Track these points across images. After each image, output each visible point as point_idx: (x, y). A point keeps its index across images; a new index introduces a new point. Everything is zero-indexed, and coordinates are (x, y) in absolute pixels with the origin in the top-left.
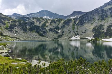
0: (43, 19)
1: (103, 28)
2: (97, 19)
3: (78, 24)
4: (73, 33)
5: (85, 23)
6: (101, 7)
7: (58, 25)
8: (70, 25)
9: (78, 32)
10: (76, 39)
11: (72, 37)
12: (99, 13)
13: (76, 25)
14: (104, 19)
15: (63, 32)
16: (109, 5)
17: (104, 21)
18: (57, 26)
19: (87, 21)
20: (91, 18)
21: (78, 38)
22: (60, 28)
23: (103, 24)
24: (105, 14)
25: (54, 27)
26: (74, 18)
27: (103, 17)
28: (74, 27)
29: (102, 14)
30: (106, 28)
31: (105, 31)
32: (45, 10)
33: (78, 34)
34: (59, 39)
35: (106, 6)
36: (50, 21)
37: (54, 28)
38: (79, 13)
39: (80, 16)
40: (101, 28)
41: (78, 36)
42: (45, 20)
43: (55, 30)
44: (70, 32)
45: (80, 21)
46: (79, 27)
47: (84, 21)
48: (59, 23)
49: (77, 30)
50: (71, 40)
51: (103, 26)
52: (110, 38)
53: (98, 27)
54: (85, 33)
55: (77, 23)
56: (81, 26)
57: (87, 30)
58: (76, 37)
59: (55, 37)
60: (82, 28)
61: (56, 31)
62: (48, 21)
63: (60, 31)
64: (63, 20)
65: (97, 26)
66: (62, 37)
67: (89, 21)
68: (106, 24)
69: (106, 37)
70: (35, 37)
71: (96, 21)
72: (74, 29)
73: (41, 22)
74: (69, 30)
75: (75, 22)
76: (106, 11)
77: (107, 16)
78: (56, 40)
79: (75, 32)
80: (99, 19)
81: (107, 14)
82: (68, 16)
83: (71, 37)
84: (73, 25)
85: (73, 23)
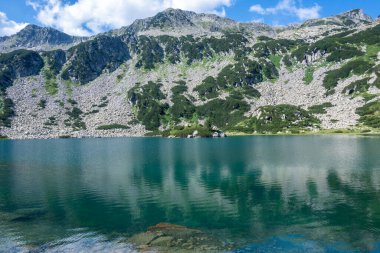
1: (161, 93)
4: (57, 106)
5: (93, 71)
9: (74, 103)
13: (59, 75)
14: (153, 67)
17: (156, 73)
23: (156, 83)
27: (151, 61)
28: (55, 86)
29: (144, 49)
31: (171, 104)
44: (43, 102)
46: (72, 86)
49: (67, 97)
51: (158, 86)
53: (146, 90)
57: (109, 98)
65: (138, 87)
68: (164, 83)
71: (131, 70)
72: (56, 92)
74: (34, 96)
79: (62, 104)
80: (137, 65)
83: (53, 121)
84: (49, 77)
85: (47, 68)
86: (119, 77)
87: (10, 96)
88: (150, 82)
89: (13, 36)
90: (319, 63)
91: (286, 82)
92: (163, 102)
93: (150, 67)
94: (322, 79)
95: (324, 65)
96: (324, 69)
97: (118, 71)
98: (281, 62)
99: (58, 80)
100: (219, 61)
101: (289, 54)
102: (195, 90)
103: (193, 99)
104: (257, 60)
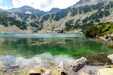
0: (25, 14)
1: (73, 22)
2: (69, 15)
4: (51, 26)
7: (38, 20)
22: (40, 22)
25: (34, 21)
29: (73, 11)
30: (75, 22)
31: (74, 25)
32: (27, 6)
33: (54, 27)
34: (38, 32)
36: (31, 17)
42: (27, 15)
43: (36, 24)
44: (48, 25)
45: (57, 16)
48: (39, 18)
49: (53, 24)
54: (60, 26)
55: (54, 18)
57: (61, 24)
59: (35, 30)
60: (58, 22)
62: (29, 16)
64: (43, 15)
65: (68, 21)
66: (41, 30)
68: (75, 20)
70: (15, 31)
72: (51, 23)
73: (22, 17)
78: (36, 33)
80: (71, 15)
84: (51, 20)
85: (51, 18)
86: (66, 19)
87: (43, 25)
88: (72, 20)
92: (72, 24)
93: (74, 15)
97: (66, 17)
99: (53, 21)
102: (82, 21)
103: (80, 23)
104: (104, 11)
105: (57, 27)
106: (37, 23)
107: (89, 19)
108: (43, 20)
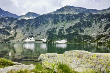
1: (56, 31)
2: (50, 22)
3: (32, 25)
4: (28, 34)
5: (40, 25)
6: (54, 12)
7: (10, 25)
8: (24, 26)
9: (32, 33)
10: (31, 41)
11: (27, 39)
12: (52, 17)
13: (30, 26)
14: (56, 23)
15: (16, 33)
16: (60, 11)
17: (57, 25)
18: (8, 25)
19: (41, 24)
20: (46, 21)
21: (33, 40)
22: (12, 28)
23: (55, 28)
24: (57, 19)
25: (4, 26)
26: (29, 19)
27: (56, 21)
28: (29, 29)
29: (55, 18)
30: (58, 31)
31: (57, 34)
33: (32, 36)
34: (10, 41)
35: (58, 12)
37: (3, 28)
38: (34, 14)
39: (35, 18)
40: (54, 31)
41: (32, 37)
43: (6, 30)
44: (24, 33)
45: (35, 22)
46: (33, 29)
47: (39, 23)
48: (11, 23)
49: (31, 32)
50: (25, 43)
51: (55, 29)
52: (61, 40)
53: (52, 30)
54: (40, 35)
56: (36, 28)
57: (42, 32)
58: (30, 39)
59: (5, 39)
60: (37, 30)
61: (7, 32)
63: (12, 32)
64: (16, 20)
65: (50, 29)
66: (14, 39)
67: (44, 23)
69: (58, 39)
71: (50, 24)
72: (28, 30)
74: (23, 32)
75: (30, 23)
76: (58, 16)
77: (58, 21)
78: (7, 42)
79: (29, 34)
80: (52, 23)
81: (59, 19)
82: (21, 16)
83: (25, 38)
84: (28, 26)
85: (28, 24)
87: (17, 32)
89: (24, 15)
90: (105, 22)
91: (94, 28)
94: (104, 27)
95: (107, 22)
96: (106, 24)
98: (94, 21)
100: (76, 21)
101: (97, 19)
102: (66, 30)
103: (64, 33)
104: (86, 21)
105: (37, 36)
106: (8, 29)
107: (73, 28)
108: (17, 25)
